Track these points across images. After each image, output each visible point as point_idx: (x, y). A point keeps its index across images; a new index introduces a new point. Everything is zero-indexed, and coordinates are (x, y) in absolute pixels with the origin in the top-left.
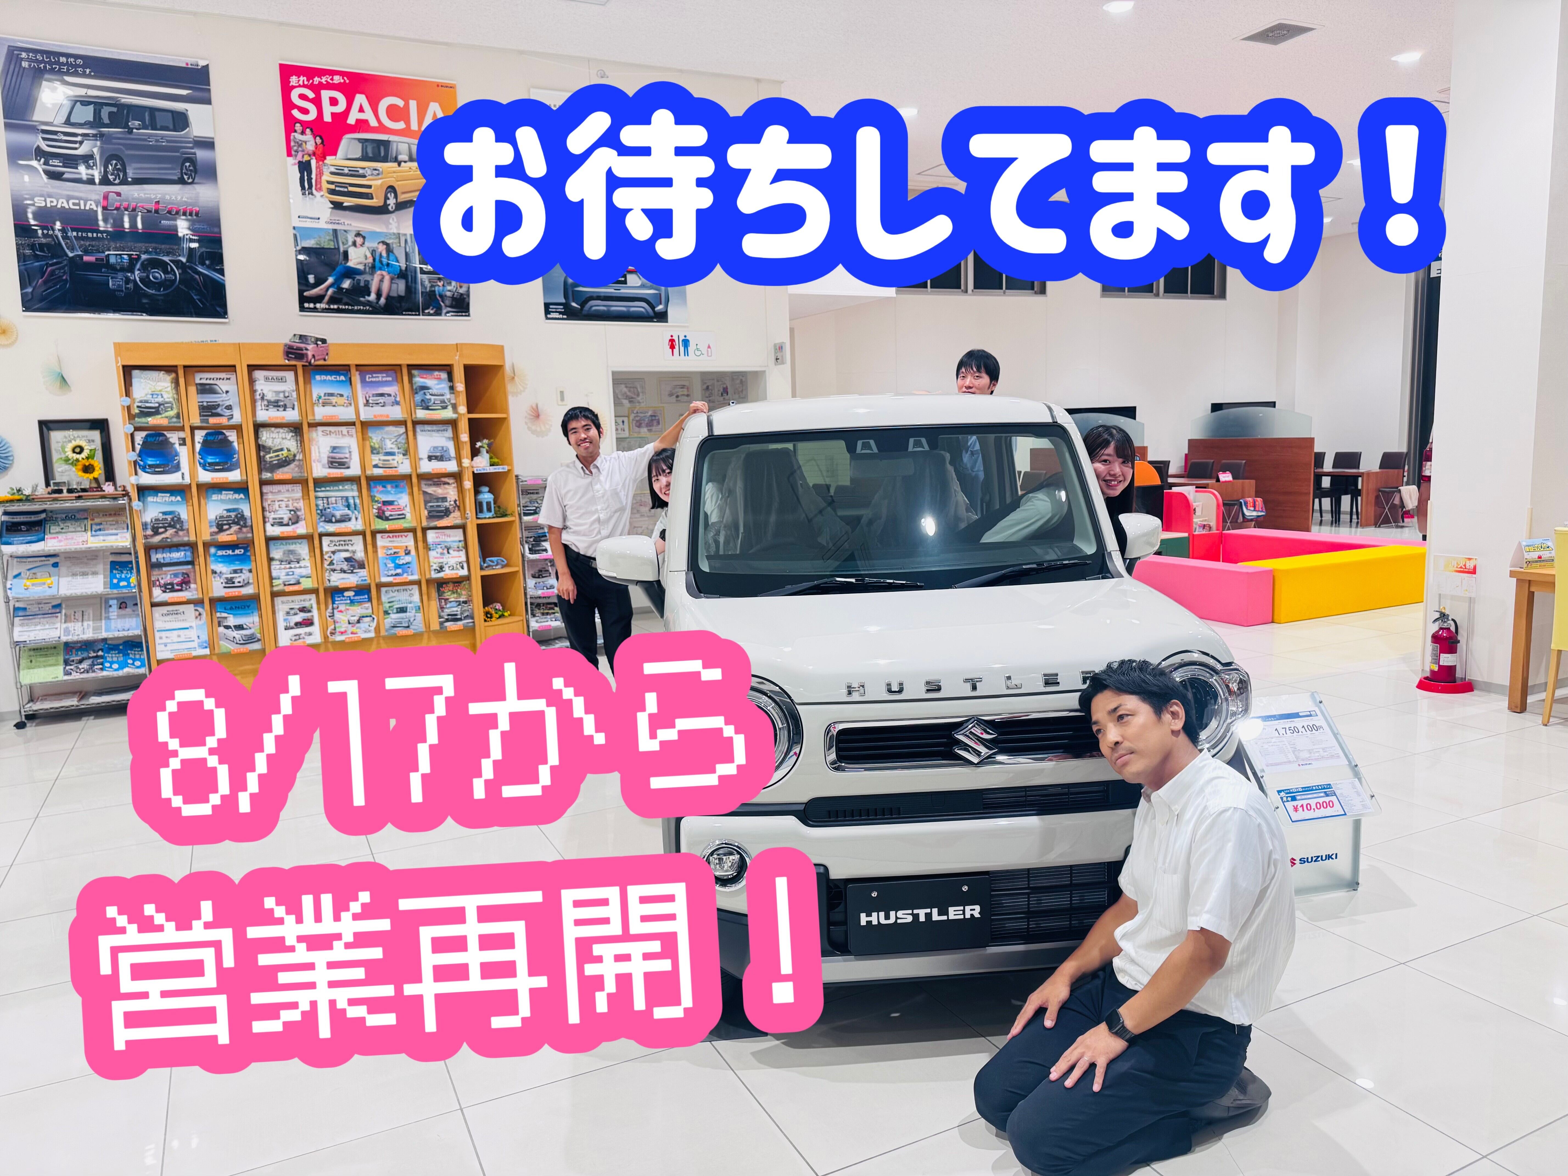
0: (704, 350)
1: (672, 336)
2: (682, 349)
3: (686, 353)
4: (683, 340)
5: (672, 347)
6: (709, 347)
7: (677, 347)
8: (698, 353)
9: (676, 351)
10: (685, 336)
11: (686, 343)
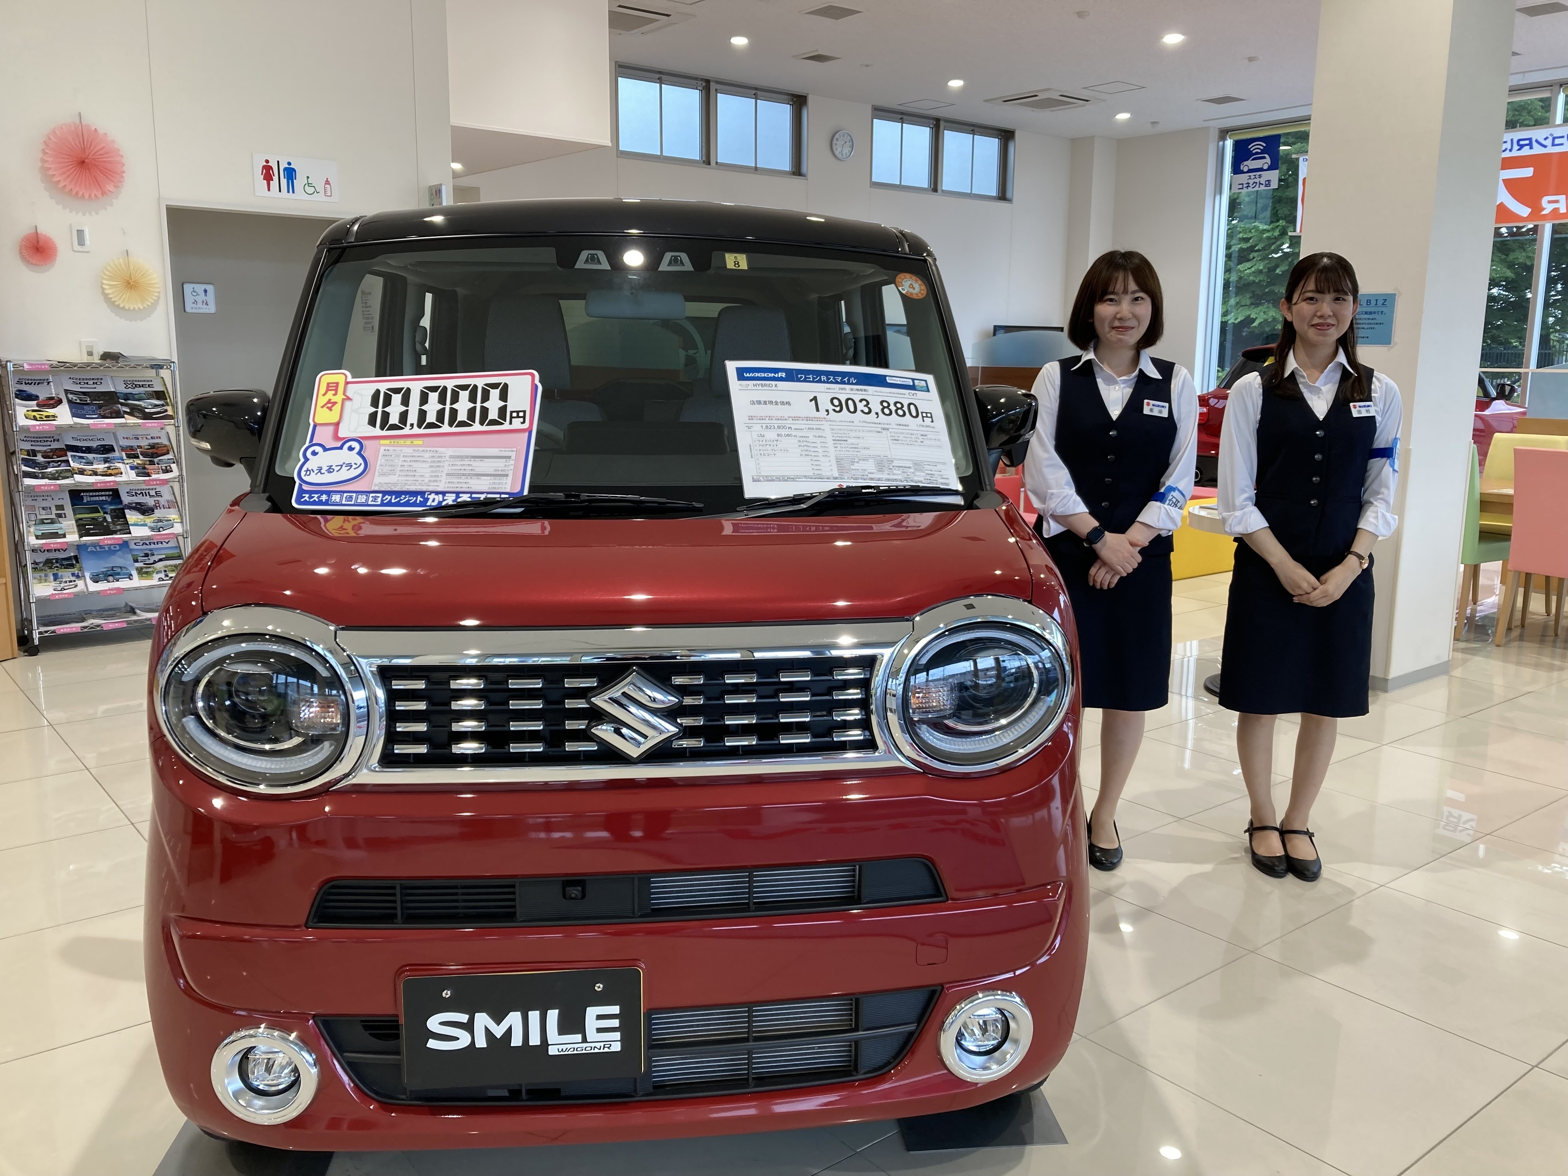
0: (320, 187)
1: (267, 161)
2: (284, 182)
3: (291, 188)
4: (285, 169)
5: (268, 177)
6: (327, 182)
7: (276, 178)
8: (310, 190)
9: (274, 183)
10: (289, 164)
11: (290, 173)
